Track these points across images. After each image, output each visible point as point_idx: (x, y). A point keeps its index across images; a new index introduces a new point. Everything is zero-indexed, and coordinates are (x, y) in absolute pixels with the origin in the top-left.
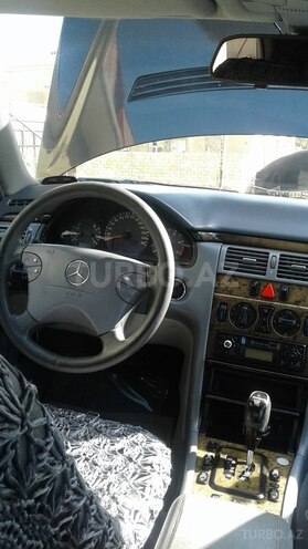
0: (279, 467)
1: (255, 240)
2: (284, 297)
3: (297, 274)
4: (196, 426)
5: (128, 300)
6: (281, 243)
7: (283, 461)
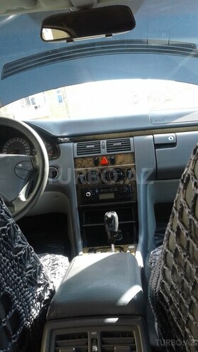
0: (130, 250)
1: (91, 137)
2: (113, 162)
3: (118, 148)
4: (80, 243)
5: (24, 177)
6: (105, 136)
7: (131, 247)
